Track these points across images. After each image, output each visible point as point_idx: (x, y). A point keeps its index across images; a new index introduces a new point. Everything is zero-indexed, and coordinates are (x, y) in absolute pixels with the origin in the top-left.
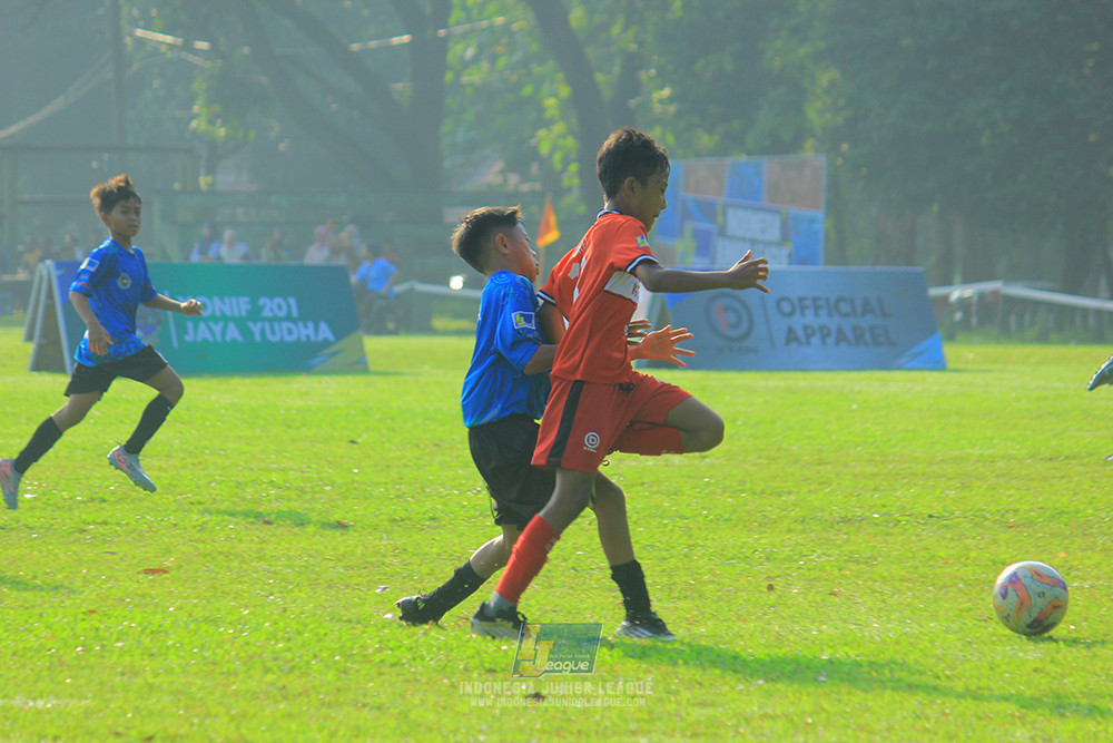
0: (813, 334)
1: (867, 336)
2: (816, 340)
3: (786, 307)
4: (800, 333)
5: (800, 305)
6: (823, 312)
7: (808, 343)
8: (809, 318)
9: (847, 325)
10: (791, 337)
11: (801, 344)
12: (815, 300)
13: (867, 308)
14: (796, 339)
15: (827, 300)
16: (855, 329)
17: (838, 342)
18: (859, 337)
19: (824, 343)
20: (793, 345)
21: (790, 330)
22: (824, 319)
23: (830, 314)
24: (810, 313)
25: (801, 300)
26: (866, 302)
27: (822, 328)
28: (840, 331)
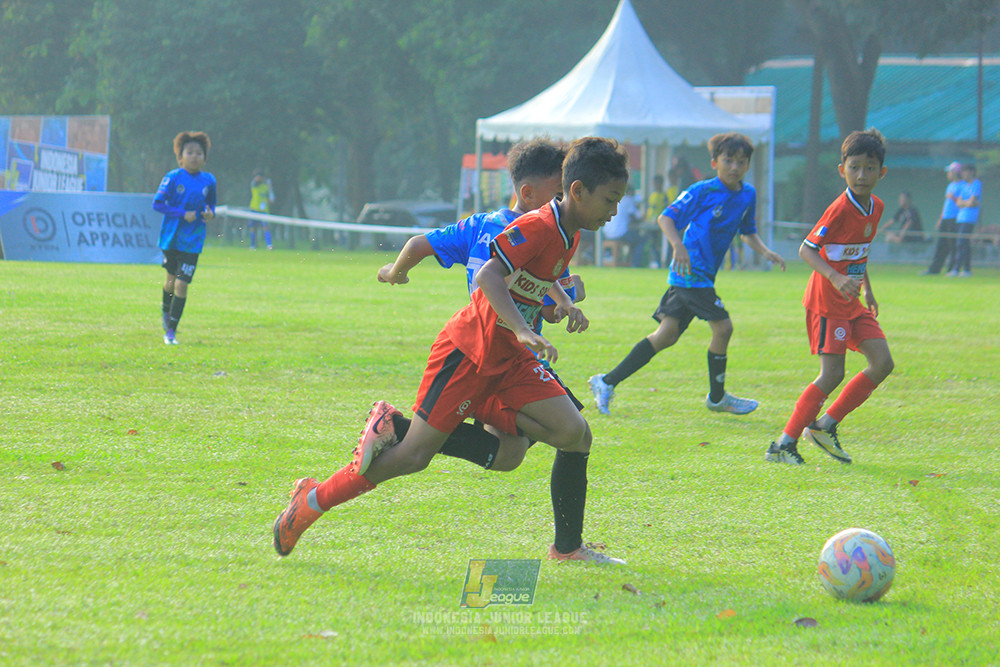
0: (97, 238)
1: (134, 241)
2: (99, 242)
3: (79, 219)
4: (88, 238)
5: (89, 218)
6: (104, 224)
7: (94, 244)
8: (95, 227)
9: (120, 233)
10: (82, 239)
11: (88, 244)
12: (98, 215)
13: (134, 221)
14: (86, 241)
15: (107, 216)
16: (125, 236)
17: (113, 244)
18: (128, 242)
19: (104, 244)
20: (84, 245)
21: (81, 235)
22: (105, 228)
23: (109, 225)
24: (95, 224)
25: (89, 215)
26: (133, 217)
27: (102, 235)
28: (115, 236)
